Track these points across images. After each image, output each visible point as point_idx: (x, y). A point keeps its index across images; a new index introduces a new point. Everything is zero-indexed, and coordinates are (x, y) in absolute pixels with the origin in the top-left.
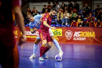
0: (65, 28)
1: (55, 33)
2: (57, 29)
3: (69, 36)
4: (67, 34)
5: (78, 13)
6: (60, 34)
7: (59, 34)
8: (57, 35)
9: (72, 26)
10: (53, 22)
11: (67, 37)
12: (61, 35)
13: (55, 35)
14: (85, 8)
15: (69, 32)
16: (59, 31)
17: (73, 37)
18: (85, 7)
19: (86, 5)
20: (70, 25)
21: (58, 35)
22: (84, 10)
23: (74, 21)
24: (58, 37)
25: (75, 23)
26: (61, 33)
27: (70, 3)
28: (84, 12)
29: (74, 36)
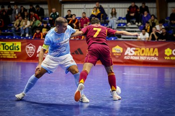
0: (26, 41)
1: (12, 48)
2: (14, 43)
3: (31, 52)
4: (28, 49)
5: (43, 20)
6: (19, 49)
7: (17, 48)
8: (14, 51)
9: (35, 38)
10: (9, 32)
11: (27, 53)
12: (20, 51)
13: (12, 51)
14: (52, 15)
15: (31, 46)
16: (16, 45)
17: (36, 54)
18: (52, 13)
19: (54, 9)
20: (32, 37)
21: (16, 51)
22: (51, 17)
23: (38, 31)
24: (15, 53)
25: (39, 34)
26: (20, 47)
27: (32, 7)
28: (51, 19)
29: (38, 52)
